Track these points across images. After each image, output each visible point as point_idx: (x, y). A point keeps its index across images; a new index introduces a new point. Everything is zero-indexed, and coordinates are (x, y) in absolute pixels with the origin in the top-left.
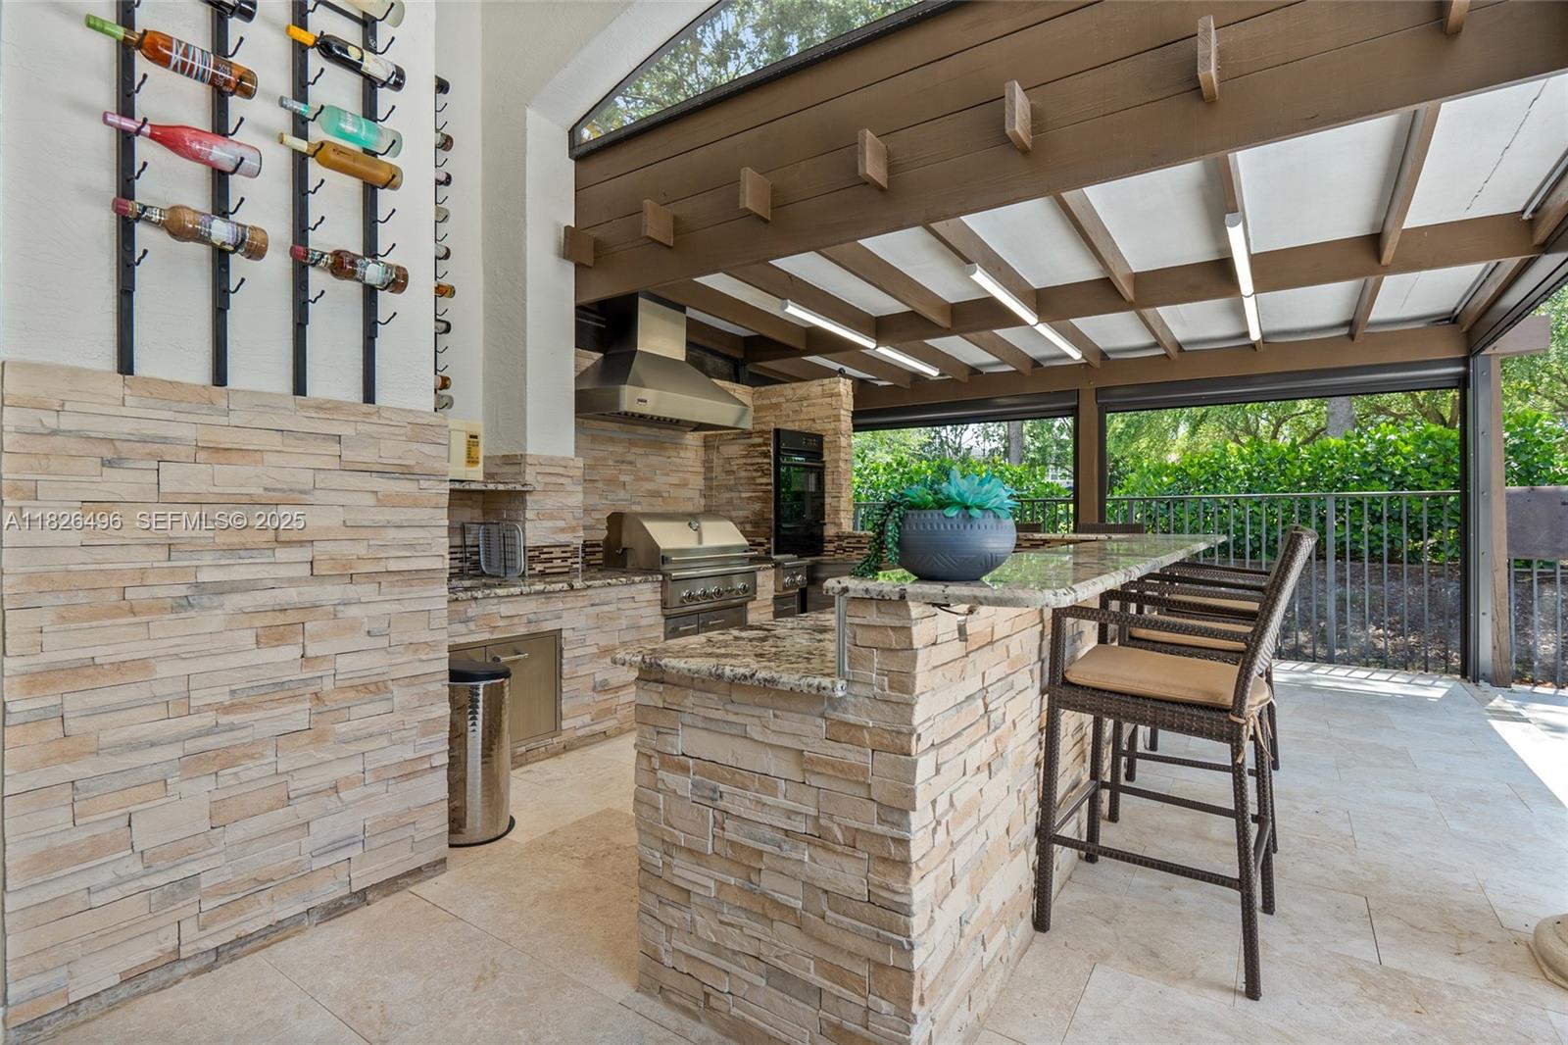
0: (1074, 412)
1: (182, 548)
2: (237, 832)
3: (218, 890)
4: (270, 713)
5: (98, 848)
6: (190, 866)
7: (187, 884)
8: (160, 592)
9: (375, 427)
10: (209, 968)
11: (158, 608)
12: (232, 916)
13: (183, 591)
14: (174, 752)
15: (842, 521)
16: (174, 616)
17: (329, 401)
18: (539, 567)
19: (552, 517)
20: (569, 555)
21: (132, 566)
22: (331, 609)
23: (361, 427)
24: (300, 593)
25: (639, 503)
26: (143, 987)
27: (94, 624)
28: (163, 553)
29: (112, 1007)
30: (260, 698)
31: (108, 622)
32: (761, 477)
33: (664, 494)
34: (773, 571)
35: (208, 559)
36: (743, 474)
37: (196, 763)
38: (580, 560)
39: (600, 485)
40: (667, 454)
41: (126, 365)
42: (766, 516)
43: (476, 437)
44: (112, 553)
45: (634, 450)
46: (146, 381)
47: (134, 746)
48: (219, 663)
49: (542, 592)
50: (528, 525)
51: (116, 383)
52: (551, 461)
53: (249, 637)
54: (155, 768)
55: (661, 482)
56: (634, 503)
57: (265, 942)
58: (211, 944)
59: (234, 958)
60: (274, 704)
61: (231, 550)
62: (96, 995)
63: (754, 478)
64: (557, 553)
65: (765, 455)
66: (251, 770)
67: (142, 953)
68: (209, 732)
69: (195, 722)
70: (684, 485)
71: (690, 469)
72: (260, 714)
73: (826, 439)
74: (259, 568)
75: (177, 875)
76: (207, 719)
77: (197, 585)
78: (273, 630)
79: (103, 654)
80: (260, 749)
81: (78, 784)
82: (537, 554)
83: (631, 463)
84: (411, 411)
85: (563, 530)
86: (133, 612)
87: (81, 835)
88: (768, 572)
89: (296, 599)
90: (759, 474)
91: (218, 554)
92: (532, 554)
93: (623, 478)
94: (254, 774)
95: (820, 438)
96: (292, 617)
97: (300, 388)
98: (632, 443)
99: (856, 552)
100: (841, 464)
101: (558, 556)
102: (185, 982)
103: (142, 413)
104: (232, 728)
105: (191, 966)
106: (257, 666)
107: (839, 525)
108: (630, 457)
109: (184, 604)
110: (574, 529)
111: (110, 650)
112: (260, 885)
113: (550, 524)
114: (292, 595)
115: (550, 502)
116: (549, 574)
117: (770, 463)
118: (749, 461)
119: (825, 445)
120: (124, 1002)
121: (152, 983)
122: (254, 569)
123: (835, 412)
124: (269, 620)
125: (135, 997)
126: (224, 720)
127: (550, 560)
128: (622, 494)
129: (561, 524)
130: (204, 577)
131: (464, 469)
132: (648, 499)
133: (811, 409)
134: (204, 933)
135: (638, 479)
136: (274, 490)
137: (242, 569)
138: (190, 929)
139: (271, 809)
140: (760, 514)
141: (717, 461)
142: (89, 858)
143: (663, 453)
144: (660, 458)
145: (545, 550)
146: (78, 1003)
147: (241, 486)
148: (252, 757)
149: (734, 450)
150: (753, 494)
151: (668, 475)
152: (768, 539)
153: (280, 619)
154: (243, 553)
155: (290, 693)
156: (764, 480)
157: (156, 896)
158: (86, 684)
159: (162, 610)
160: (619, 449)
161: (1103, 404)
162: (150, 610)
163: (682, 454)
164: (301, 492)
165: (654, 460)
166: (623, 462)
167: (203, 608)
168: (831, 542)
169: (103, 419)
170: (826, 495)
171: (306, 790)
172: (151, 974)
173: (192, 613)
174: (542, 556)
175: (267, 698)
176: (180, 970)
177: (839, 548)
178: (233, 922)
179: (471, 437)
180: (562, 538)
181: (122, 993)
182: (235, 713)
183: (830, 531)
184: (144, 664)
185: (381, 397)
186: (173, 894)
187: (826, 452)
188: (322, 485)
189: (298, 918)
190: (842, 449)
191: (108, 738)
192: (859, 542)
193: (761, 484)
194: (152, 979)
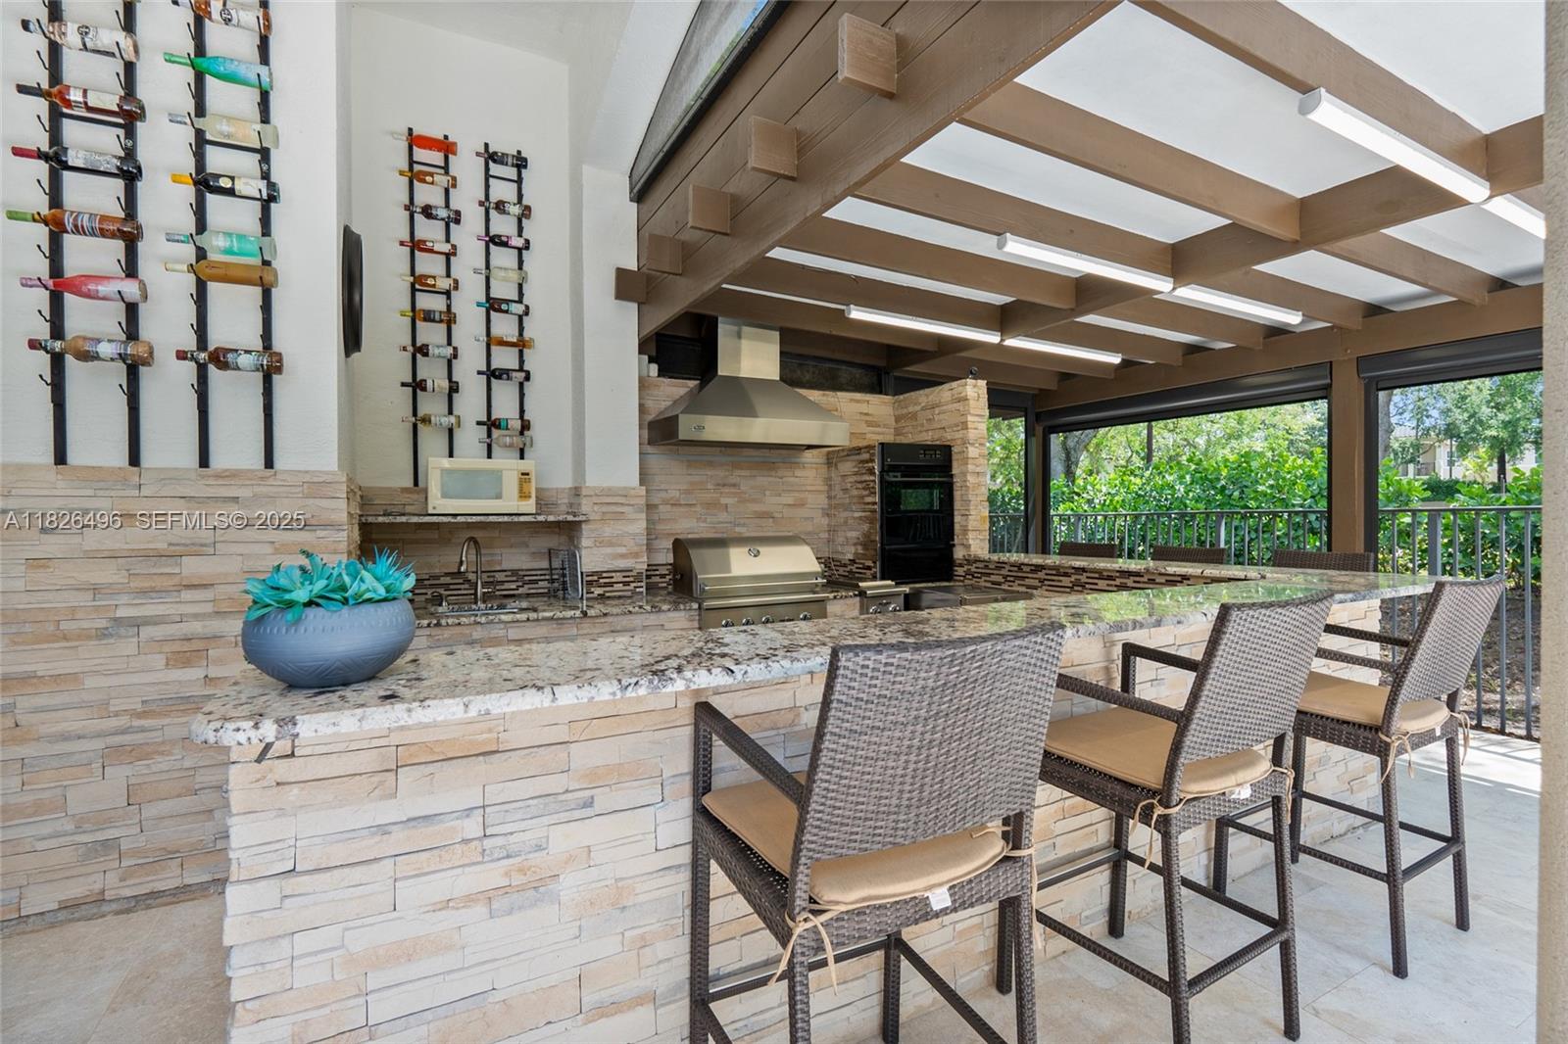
0: (1324, 392)
1: (103, 591)
2: (150, 811)
3: (135, 852)
4: (176, 720)
5: (39, 808)
6: (111, 831)
7: (107, 845)
8: (85, 625)
9: (270, 488)
10: (128, 911)
11: (84, 636)
12: (148, 875)
13: (103, 624)
14: (98, 744)
15: (971, 542)
16: (97, 642)
17: (227, 470)
18: (598, 591)
19: (611, 544)
20: (632, 579)
21: (64, 605)
22: (233, 639)
23: (257, 489)
24: (204, 627)
25: (744, 525)
26: (76, 915)
27: (35, 647)
28: (89, 595)
29: (52, 925)
30: (168, 709)
31: (45, 646)
32: (868, 496)
33: (776, 515)
34: (858, 599)
35: (124, 599)
36: (855, 493)
37: (115, 754)
38: (643, 584)
39: (698, 509)
40: (780, 473)
41: (60, 458)
42: (873, 538)
43: (528, 474)
44: (50, 596)
45: (738, 472)
46: (75, 468)
47: (65, 737)
48: (135, 679)
49: (552, 618)
50: (584, 552)
51: (53, 473)
52: (609, 492)
53: (159, 661)
54: (84, 755)
55: (772, 502)
56: (738, 525)
57: (175, 900)
58: (128, 893)
59: (149, 907)
60: (180, 714)
61: (143, 592)
62: (42, 914)
63: (863, 497)
64: (618, 577)
65: (871, 472)
66: (161, 764)
67: (75, 890)
68: (124, 732)
69: (114, 723)
70: (801, 504)
71: (809, 488)
72: (166, 721)
73: (955, 450)
74: (168, 606)
75: (100, 836)
76: (123, 721)
77: (115, 619)
78: (181, 655)
79: (41, 669)
80: (168, 748)
81: (26, 761)
82: (596, 578)
83: (734, 485)
84: (307, 472)
85: (623, 556)
86: (65, 638)
87: (28, 798)
88: (850, 601)
89: (200, 630)
90: (867, 492)
91: (132, 596)
92: (590, 578)
93: (724, 501)
94: (164, 767)
95: (946, 450)
96: (199, 645)
97: (204, 462)
98: (736, 466)
99: (984, 578)
100: (969, 478)
101: (620, 580)
102: (108, 918)
103: (69, 492)
104: (143, 730)
105: (114, 906)
106: (166, 683)
107: (968, 547)
108: (732, 480)
109: (102, 634)
110: (636, 555)
111: (49, 666)
112: (168, 854)
113: (609, 550)
114: (196, 627)
115: (608, 531)
116: (609, 597)
117: (874, 481)
118: (859, 478)
119: (954, 457)
120: (62, 923)
121: (84, 913)
122: (161, 607)
123: (963, 419)
124: (177, 647)
125: (70, 921)
126: (137, 723)
127: (611, 584)
128: (723, 516)
129: (622, 550)
130: (121, 613)
131: (516, 503)
132: (757, 521)
133: (942, 416)
134: (122, 884)
135: (742, 501)
136: (178, 545)
137: (152, 606)
138: (112, 879)
139: (179, 796)
140: (867, 535)
141: (837, 480)
142: (35, 814)
143: (773, 473)
144: (770, 479)
145: (604, 575)
146: (27, 916)
147: (149, 542)
148: (162, 753)
149: (847, 467)
150: (863, 514)
151: (780, 495)
152: (875, 563)
153: (187, 646)
154: (154, 595)
155: (193, 706)
156: (869, 499)
157: (82, 850)
158: (30, 690)
159: (89, 638)
160: (721, 473)
161: (1371, 379)
162: (79, 637)
163: (798, 473)
164: (202, 545)
165: (762, 480)
166: (724, 485)
167: (120, 637)
168: (961, 566)
169: (38, 499)
170: (956, 513)
171: (210, 785)
172: (83, 907)
173: (112, 641)
174: (601, 581)
175: (173, 708)
176: (105, 908)
177: (968, 573)
178: (149, 878)
179: (523, 474)
180: (622, 564)
181: (61, 916)
182: (147, 718)
183: (959, 553)
184: (74, 677)
185: (279, 462)
186: (96, 850)
187: (955, 464)
188: (222, 539)
189: (206, 885)
190: (970, 461)
191: (44, 730)
192: (986, 567)
193: (868, 504)
194: (84, 911)
